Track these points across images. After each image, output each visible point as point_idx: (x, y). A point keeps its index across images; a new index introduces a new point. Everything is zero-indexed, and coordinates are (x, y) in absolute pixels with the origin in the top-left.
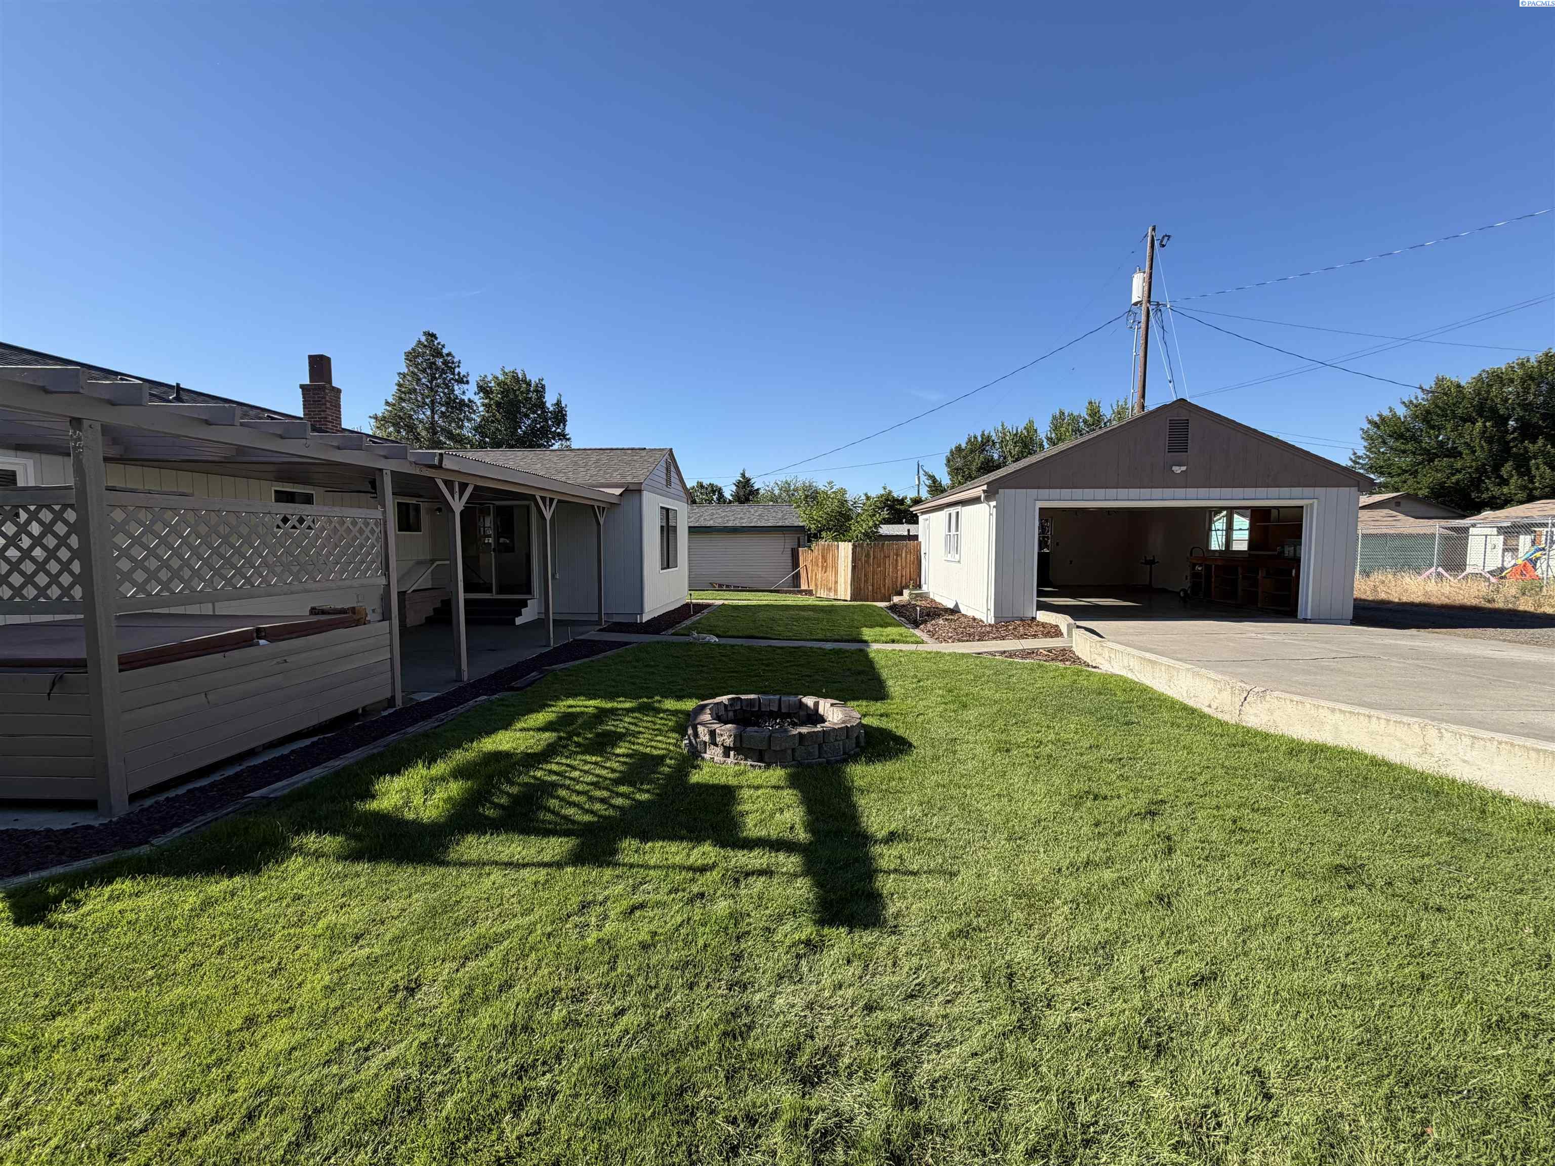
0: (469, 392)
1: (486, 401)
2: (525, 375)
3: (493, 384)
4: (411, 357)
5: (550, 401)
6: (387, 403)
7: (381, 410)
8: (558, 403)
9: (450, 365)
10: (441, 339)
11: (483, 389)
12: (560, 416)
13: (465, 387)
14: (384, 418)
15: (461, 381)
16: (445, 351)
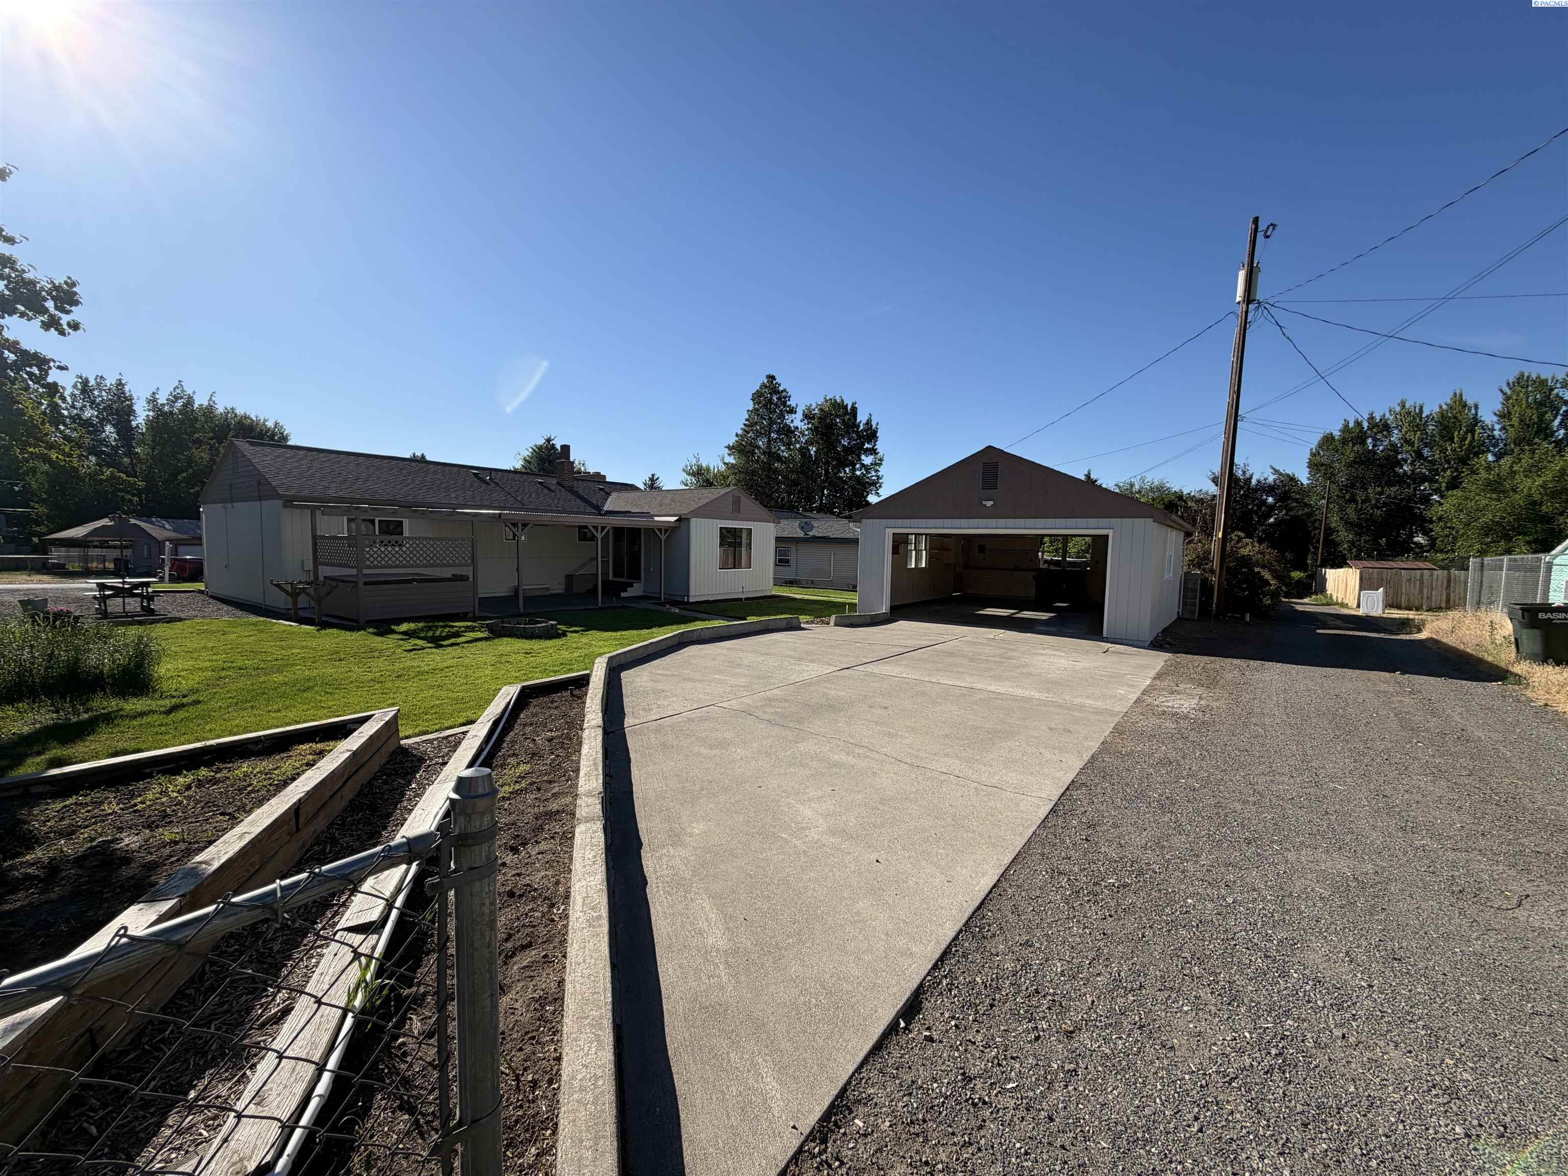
0: (797, 421)
1: (810, 426)
2: (843, 401)
3: (816, 411)
4: (757, 397)
5: (862, 418)
6: (737, 435)
7: (732, 440)
8: (868, 422)
9: (783, 398)
10: (778, 380)
11: (808, 416)
12: (871, 435)
13: (794, 416)
14: (733, 447)
15: (792, 411)
16: (781, 389)
